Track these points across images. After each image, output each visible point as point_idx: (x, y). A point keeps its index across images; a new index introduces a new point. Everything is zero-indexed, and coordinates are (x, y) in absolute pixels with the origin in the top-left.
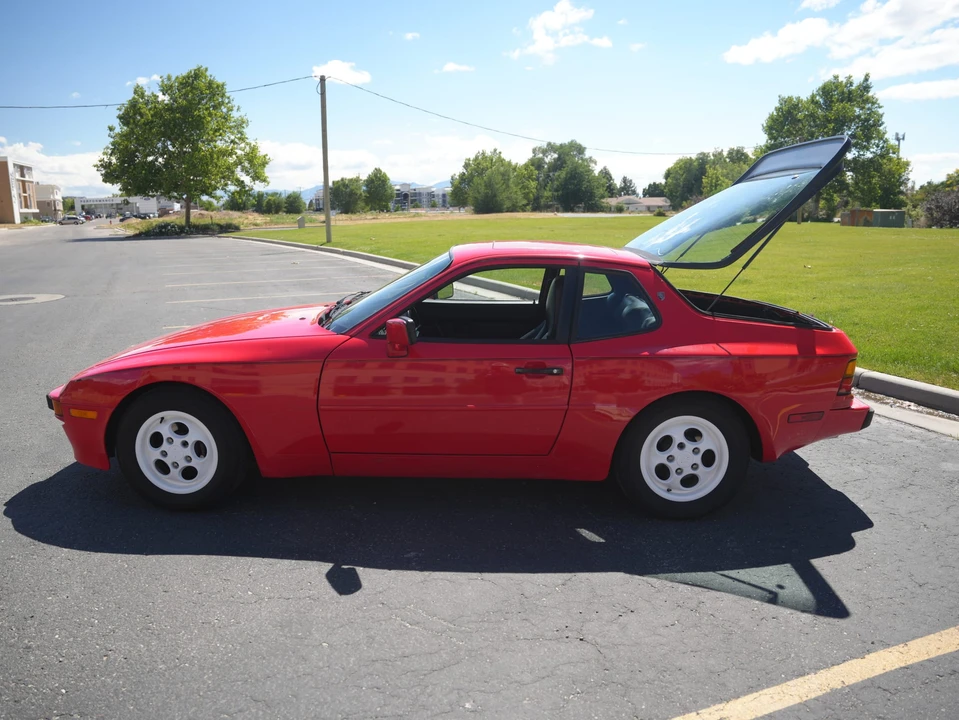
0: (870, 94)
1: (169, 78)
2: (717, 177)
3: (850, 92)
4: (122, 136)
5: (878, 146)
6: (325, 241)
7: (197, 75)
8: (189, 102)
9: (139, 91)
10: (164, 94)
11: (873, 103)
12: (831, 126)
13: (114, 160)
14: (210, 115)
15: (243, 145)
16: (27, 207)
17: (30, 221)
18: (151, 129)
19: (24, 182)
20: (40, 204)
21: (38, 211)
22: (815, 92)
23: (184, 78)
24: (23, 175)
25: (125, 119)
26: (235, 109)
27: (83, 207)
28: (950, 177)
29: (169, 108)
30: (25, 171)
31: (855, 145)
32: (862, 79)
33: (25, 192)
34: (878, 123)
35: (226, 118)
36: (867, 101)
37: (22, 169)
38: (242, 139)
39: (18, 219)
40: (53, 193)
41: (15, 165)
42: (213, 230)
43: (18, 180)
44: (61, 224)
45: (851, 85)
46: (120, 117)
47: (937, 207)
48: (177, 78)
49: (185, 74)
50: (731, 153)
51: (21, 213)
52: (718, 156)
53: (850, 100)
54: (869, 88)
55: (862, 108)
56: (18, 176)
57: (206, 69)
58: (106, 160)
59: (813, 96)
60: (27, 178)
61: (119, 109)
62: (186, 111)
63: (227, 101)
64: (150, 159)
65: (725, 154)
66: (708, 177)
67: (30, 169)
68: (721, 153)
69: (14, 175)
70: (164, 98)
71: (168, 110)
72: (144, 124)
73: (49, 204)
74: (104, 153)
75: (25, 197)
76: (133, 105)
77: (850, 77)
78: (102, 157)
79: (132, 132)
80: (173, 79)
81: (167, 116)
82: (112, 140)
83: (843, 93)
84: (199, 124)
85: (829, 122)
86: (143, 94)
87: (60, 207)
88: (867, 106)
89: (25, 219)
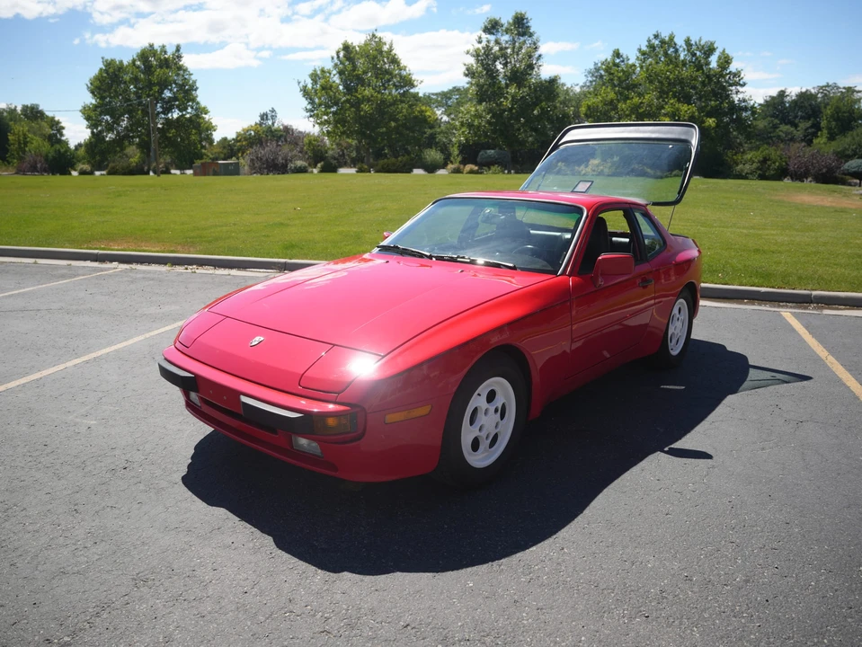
0: (181, 63)
2: (25, 135)
3: (166, 60)
5: (192, 108)
11: (185, 70)
12: (156, 88)
22: (135, 57)
28: (239, 134)
31: (178, 107)
32: (174, 49)
34: (193, 88)
36: (180, 68)
45: (165, 52)
47: (257, 158)
50: (25, 108)
52: (12, 111)
53: (167, 67)
54: (181, 57)
55: (178, 75)
59: (134, 61)
65: (19, 109)
66: (14, 134)
68: (15, 109)
77: (164, 46)
83: (161, 60)
85: (154, 84)
88: (181, 72)
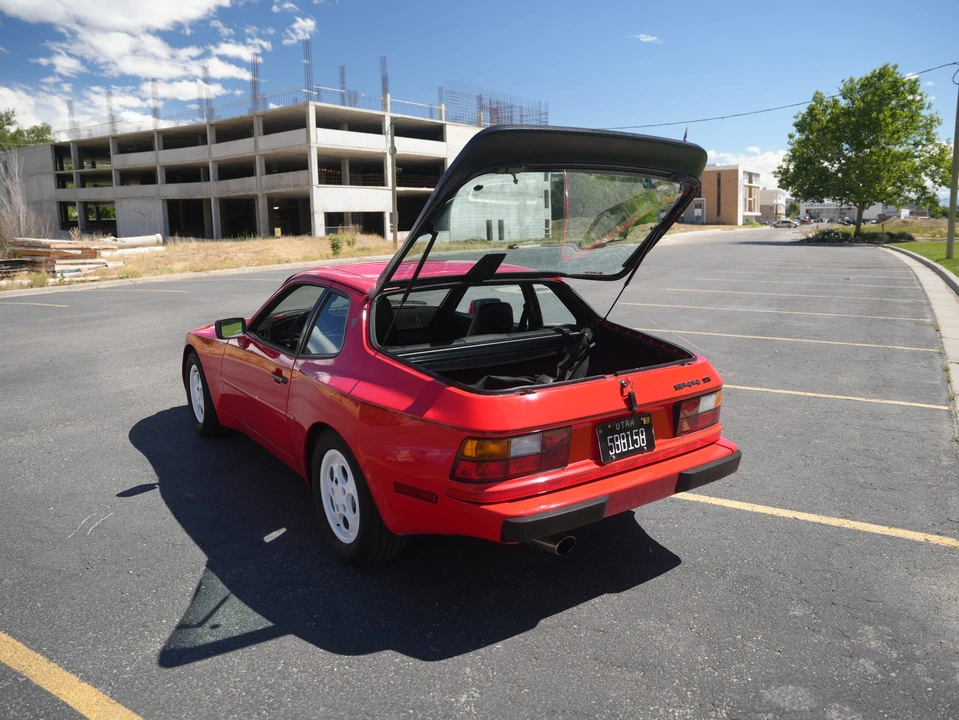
1: (851, 80)
4: (799, 142)
6: (945, 256)
7: (882, 74)
8: (867, 104)
9: (818, 98)
10: (844, 98)
13: (791, 167)
14: (893, 116)
15: (931, 147)
16: (750, 210)
17: (751, 223)
18: (824, 134)
19: (750, 188)
20: (763, 208)
21: (760, 214)
23: (867, 78)
24: (750, 181)
25: (801, 126)
26: (927, 106)
27: (807, 211)
29: (847, 113)
30: (753, 178)
33: (750, 196)
35: (913, 117)
37: (750, 175)
38: (930, 140)
39: (740, 221)
40: (776, 198)
41: (744, 172)
42: (882, 239)
43: (746, 186)
44: (776, 226)
46: (796, 125)
48: (861, 79)
49: (869, 75)
51: (744, 216)
56: (746, 183)
57: (895, 67)
58: (784, 167)
60: (754, 184)
61: (796, 117)
62: (865, 112)
63: (918, 98)
64: (826, 164)
67: (757, 175)
69: (743, 181)
70: (843, 103)
71: (844, 114)
72: (819, 130)
73: (771, 208)
74: (784, 160)
75: (750, 201)
76: (811, 110)
78: (781, 163)
79: (807, 138)
80: (856, 81)
81: (842, 120)
82: (790, 147)
84: (875, 127)
86: (822, 100)
87: (782, 210)
89: (747, 221)
